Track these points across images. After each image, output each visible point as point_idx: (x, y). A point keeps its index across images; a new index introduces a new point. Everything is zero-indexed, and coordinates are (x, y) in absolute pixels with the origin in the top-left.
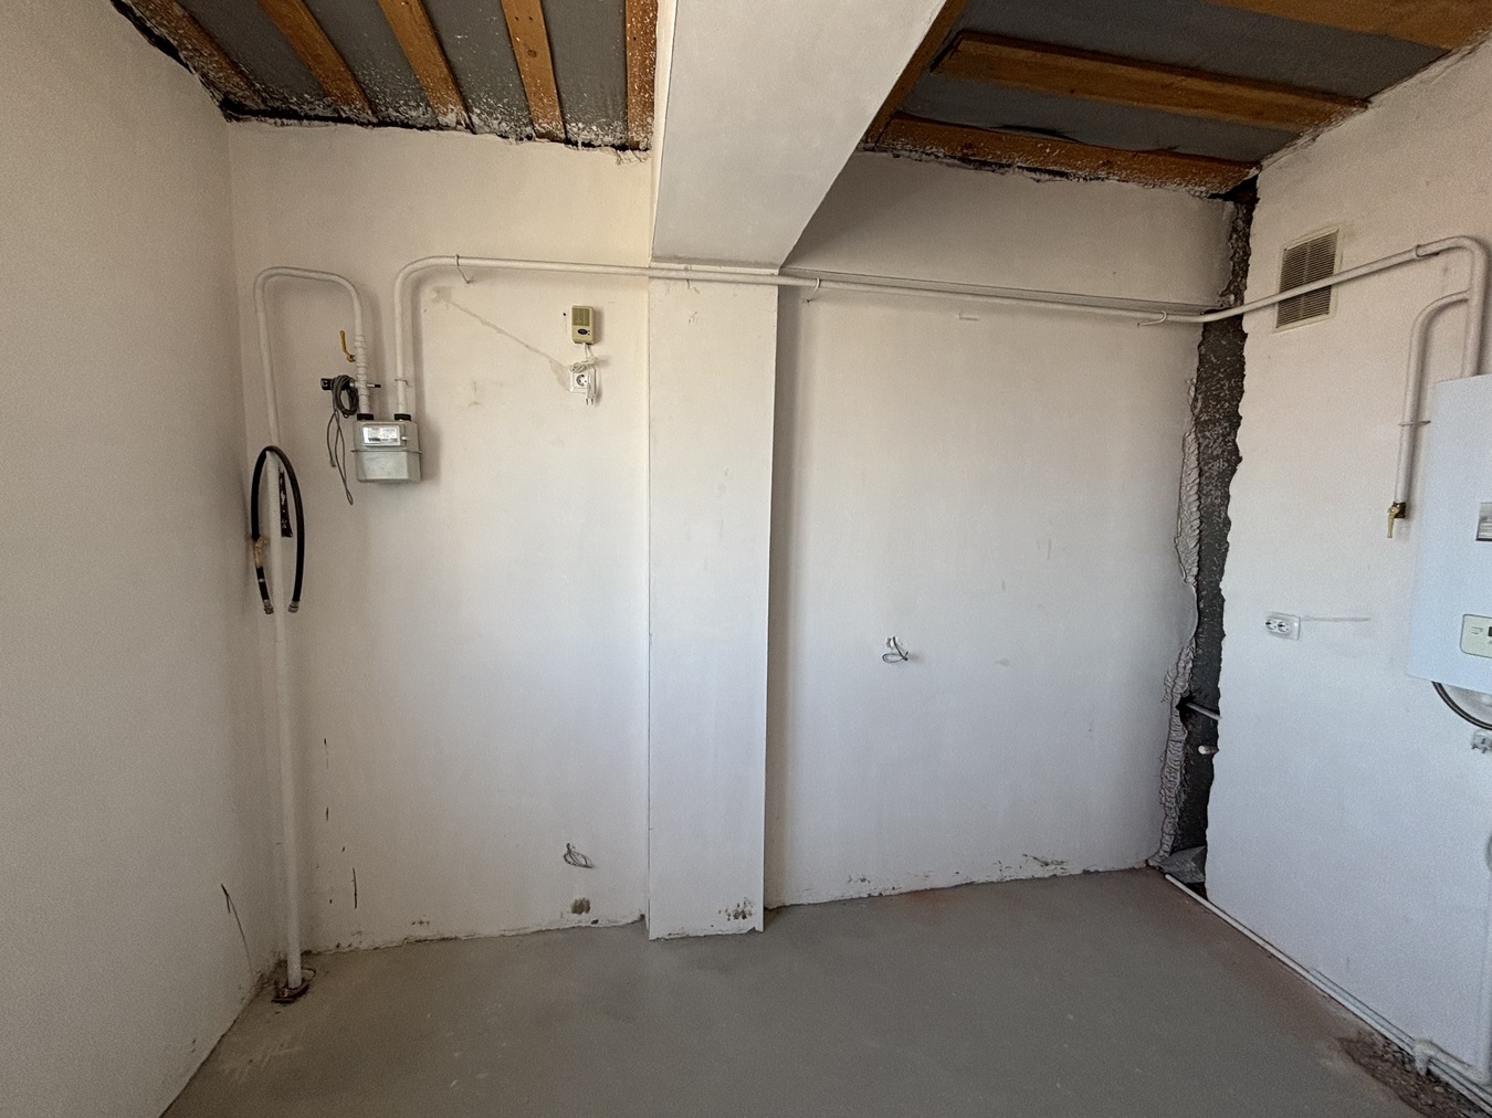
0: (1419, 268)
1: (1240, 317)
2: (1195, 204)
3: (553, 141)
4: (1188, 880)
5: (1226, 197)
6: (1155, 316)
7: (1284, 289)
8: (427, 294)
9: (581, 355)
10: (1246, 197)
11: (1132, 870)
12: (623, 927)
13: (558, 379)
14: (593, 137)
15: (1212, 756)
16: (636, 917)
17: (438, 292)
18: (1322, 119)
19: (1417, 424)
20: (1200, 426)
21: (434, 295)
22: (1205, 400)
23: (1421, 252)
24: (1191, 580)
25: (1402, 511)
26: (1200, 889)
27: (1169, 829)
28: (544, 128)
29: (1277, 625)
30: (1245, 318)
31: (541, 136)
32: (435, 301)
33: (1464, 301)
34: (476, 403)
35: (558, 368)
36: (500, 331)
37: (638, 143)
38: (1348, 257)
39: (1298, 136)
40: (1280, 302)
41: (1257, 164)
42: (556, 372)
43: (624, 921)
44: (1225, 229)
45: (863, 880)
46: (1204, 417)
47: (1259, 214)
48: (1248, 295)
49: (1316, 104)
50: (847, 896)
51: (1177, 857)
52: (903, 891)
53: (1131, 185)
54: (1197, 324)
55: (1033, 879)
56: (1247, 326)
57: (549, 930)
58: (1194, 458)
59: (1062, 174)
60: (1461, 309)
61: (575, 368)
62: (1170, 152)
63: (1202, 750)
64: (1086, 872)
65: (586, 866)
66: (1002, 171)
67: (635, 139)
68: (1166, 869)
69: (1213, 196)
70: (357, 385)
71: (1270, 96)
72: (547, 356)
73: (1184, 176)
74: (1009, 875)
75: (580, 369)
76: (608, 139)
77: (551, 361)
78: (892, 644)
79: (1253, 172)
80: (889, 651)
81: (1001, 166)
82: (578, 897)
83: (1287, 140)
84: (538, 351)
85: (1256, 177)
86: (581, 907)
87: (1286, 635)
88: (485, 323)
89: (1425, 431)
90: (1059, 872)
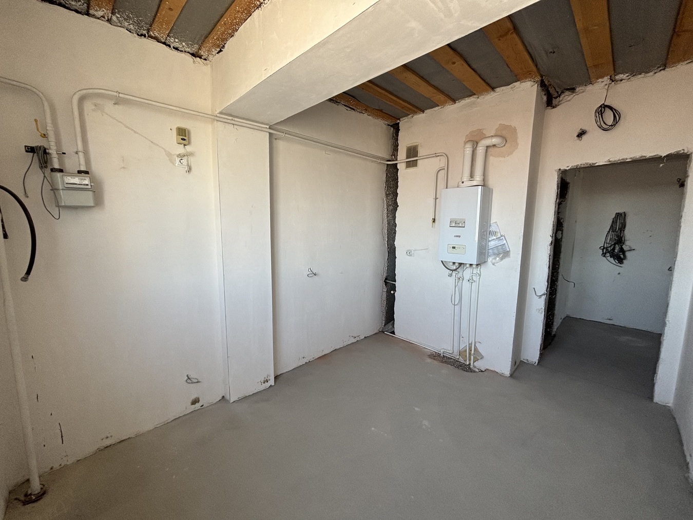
0: (435, 158)
1: (397, 164)
2: (385, 127)
3: (158, 42)
4: (390, 332)
5: (391, 126)
6: (378, 160)
7: (407, 158)
8: (88, 106)
9: (181, 150)
10: (396, 128)
11: (376, 334)
12: (215, 404)
13: (169, 160)
14: (181, 46)
15: (394, 293)
16: (220, 398)
17: (95, 105)
18: (415, 113)
19: (436, 199)
20: (387, 195)
21: (94, 107)
22: (388, 188)
23: (436, 155)
24: (386, 242)
25: (434, 221)
26: (393, 333)
27: (384, 319)
28: (155, 35)
29: (409, 253)
30: (398, 164)
31: (152, 37)
32: (93, 110)
33: (444, 169)
34: (124, 168)
35: (169, 155)
36: (135, 132)
37: (202, 55)
38: (421, 152)
39: (409, 115)
40: (407, 162)
41: (399, 119)
42: (168, 157)
43: (215, 402)
44: (391, 136)
45: (303, 358)
46: (387, 193)
47: (400, 134)
48: (399, 158)
49: (415, 109)
50: (299, 365)
51: (387, 326)
52: (316, 358)
53: (370, 117)
54: (385, 164)
55: (352, 343)
56: (399, 166)
57: (180, 417)
58: (386, 205)
59: (353, 109)
60: (444, 170)
61: (179, 156)
62: (381, 111)
63: (392, 292)
64: (365, 337)
65: (198, 382)
66: (337, 104)
67: (202, 54)
68: (384, 330)
69: (388, 125)
70: (50, 151)
71: (406, 104)
72: (163, 149)
73: (383, 118)
74: (346, 344)
75: (181, 156)
76: (188, 50)
77: (165, 151)
78: (310, 270)
79: (398, 121)
80: (309, 273)
81: (337, 102)
82: (193, 397)
83: (407, 115)
84: (158, 145)
85: (399, 123)
86: (195, 402)
87: (411, 255)
88: (127, 127)
89: (437, 200)
90: (358, 339)
